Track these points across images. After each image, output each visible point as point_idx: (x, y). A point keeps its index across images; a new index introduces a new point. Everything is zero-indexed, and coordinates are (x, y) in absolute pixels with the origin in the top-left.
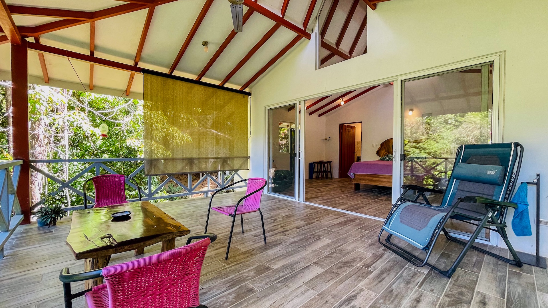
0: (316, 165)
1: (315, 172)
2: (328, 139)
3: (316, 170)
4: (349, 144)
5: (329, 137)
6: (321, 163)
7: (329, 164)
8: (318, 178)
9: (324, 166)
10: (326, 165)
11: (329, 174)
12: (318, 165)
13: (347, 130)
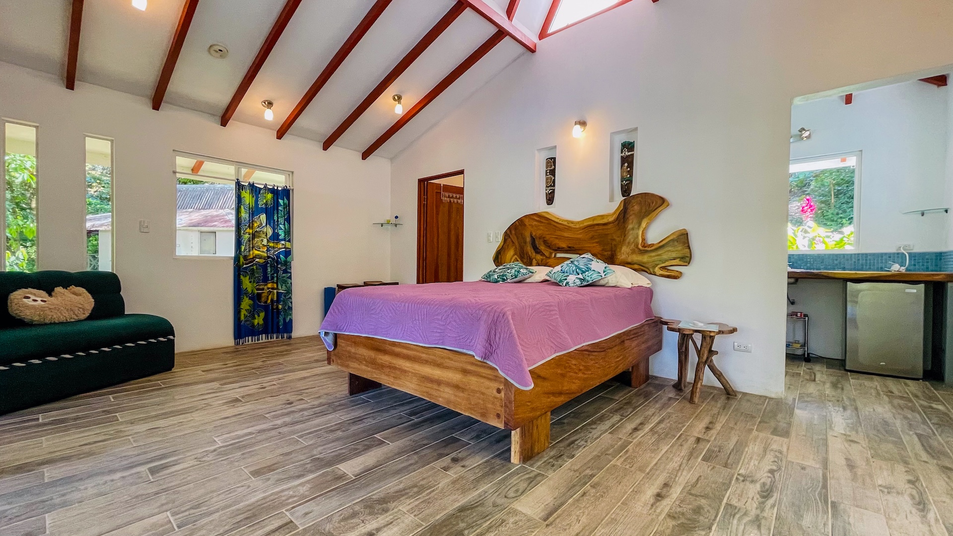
2: (393, 221)
5: (396, 217)
13: (444, 199)
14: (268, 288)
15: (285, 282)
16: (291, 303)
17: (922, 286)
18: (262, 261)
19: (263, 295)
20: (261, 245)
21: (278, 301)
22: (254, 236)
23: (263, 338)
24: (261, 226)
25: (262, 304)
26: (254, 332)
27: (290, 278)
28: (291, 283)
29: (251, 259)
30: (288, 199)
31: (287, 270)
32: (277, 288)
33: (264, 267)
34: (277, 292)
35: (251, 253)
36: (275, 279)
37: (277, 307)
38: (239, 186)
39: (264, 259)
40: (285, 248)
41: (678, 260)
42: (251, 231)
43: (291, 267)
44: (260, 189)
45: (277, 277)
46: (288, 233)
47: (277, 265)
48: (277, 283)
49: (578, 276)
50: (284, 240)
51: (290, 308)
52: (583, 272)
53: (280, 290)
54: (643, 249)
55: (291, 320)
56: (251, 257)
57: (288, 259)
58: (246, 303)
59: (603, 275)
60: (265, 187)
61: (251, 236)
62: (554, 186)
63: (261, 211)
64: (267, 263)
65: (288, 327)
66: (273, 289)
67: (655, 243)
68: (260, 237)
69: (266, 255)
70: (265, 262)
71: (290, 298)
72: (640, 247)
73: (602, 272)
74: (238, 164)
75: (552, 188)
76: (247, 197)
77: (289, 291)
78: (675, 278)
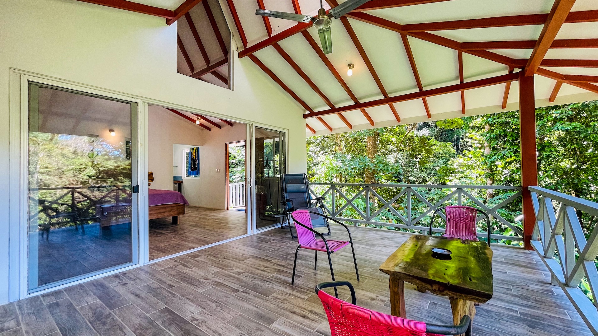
17: (178, 184)
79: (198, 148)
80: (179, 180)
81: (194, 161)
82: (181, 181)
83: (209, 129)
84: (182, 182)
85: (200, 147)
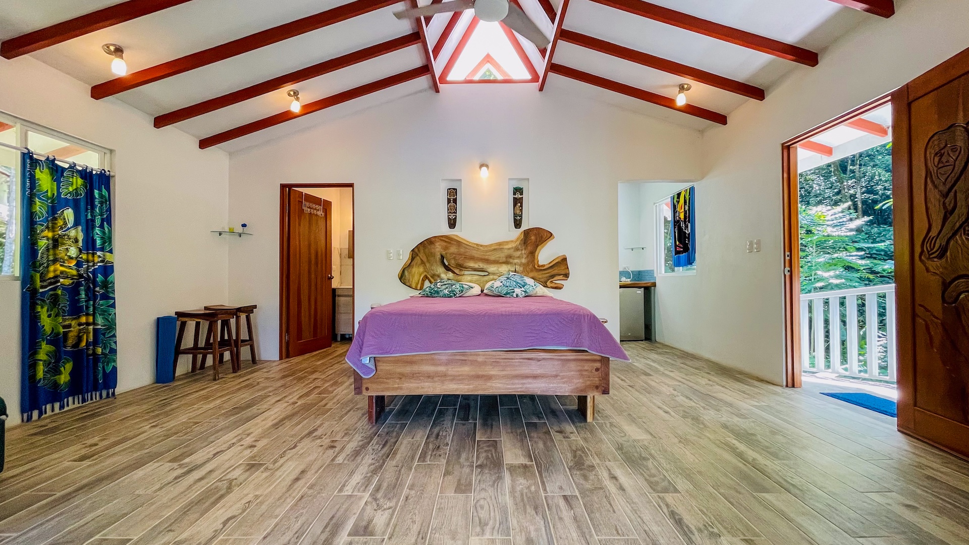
0: (191, 325)
1: (187, 352)
2: (240, 229)
3: (188, 341)
4: (313, 252)
5: (244, 226)
6: (211, 315)
7: (243, 317)
8: (197, 369)
9: (226, 323)
10: (233, 321)
11: (245, 352)
12: (198, 324)
13: (305, 209)
14: (80, 324)
15: (104, 313)
16: (115, 343)
17: (643, 289)
18: (67, 282)
19: (71, 334)
20: (66, 258)
21: (95, 343)
22: (56, 243)
23: (72, 403)
24: (65, 227)
25: (69, 349)
26: (56, 395)
27: (113, 306)
28: (115, 313)
29: (50, 278)
30: (108, 189)
31: (108, 296)
32: (94, 323)
33: (73, 290)
34: (94, 329)
35: (52, 268)
36: (91, 309)
37: (94, 350)
38: (29, 161)
39: (72, 279)
40: (102, 261)
41: (562, 276)
42: (50, 235)
43: (114, 290)
44: (63, 169)
45: (94, 305)
46: (108, 240)
47: (95, 287)
48: (94, 315)
49: (521, 289)
50: (102, 249)
51: (114, 351)
52: (524, 286)
53: (98, 325)
54: (539, 268)
55: (115, 369)
56: (51, 275)
57: (110, 278)
58: (44, 350)
59: (534, 287)
60: (70, 167)
61: (51, 242)
62: (456, 213)
63: (66, 203)
64: (79, 284)
65: (111, 380)
66: (88, 324)
67: (545, 264)
68: (64, 244)
69: (74, 272)
70: (73, 283)
71: (114, 336)
72: (536, 267)
73: (534, 286)
74: (25, 123)
75: (455, 214)
76: (44, 179)
77: (111, 326)
78: (560, 288)
79: (692, 190)
80: (647, 281)
81: (680, 229)
82: (652, 281)
83: (721, 119)
84: (654, 285)
85: (695, 185)
